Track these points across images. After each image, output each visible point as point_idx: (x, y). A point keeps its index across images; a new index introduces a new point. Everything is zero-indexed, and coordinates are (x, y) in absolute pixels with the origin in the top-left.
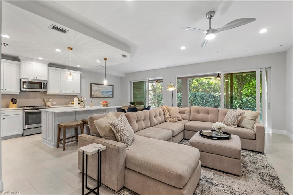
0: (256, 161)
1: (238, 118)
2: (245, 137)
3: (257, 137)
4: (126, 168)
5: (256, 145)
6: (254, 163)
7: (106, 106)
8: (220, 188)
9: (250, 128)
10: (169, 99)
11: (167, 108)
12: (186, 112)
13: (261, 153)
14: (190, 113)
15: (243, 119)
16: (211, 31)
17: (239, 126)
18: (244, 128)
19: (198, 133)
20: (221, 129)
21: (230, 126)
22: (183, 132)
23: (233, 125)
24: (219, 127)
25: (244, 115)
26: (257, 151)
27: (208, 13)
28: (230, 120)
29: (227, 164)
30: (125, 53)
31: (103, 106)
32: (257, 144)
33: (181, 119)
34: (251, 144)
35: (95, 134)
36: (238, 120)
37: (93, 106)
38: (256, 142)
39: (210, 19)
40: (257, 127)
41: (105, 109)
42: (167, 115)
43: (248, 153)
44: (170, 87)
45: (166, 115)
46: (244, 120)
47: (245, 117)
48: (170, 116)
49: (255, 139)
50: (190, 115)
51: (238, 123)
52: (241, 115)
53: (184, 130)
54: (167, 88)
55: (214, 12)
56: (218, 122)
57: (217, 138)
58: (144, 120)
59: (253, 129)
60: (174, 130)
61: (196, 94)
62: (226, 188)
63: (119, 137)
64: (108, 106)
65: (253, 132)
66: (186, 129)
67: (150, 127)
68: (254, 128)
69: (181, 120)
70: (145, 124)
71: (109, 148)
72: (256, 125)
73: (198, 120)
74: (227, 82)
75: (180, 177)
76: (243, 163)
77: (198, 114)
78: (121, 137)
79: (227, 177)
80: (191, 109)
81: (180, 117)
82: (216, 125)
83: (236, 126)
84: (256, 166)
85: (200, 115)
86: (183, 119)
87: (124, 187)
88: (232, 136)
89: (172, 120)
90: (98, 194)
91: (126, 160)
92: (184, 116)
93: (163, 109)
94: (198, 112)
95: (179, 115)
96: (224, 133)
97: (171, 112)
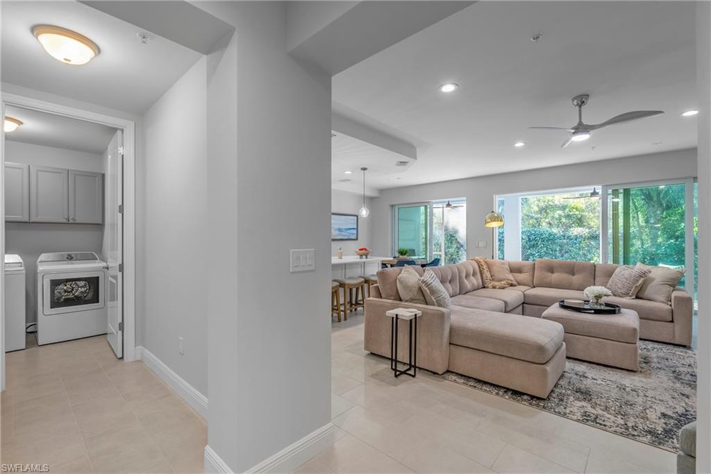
0: (672, 357)
1: (638, 281)
2: (652, 317)
3: (675, 317)
4: (450, 344)
5: (674, 332)
6: (667, 359)
7: (364, 257)
8: (599, 382)
9: (663, 299)
10: (480, 245)
11: (486, 262)
12: (525, 270)
13: (684, 346)
14: (534, 273)
15: (649, 283)
16: (581, 128)
17: (640, 296)
18: (649, 300)
19: (557, 304)
20: (601, 298)
21: (621, 297)
22: (521, 307)
23: (627, 294)
24: (596, 293)
25: (650, 275)
26: (676, 343)
27: (577, 97)
28: (620, 285)
29: (611, 352)
30: (404, 158)
31: (359, 257)
32: (676, 331)
33: (516, 283)
34: (663, 331)
35: (392, 298)
36: (637, 285)
37: (343, 257)
38: (674, 326)
39: (580, 106)
40: (675, 297)
41: (364, 263)
42: (487, 274)
43: (656, 345)
44: (492, 221)
45: (484, 275)
46: (649, 286)
47: (653, 280)
48: (492, 276)
49: (672, 321)
50: (533, 276)
51: (637, 291)
52: (643, 274)
53: (523, 303)
54: (486, 223)
55: (588, 95)
56: (594, 285)
57: (593, 311)
58: (450, 282)
59: (670, 303)
60: (508, 299)
61: (535, 232)
62: (608, 382)
63: (435, 300)
64: (368, 257)
65: (669, 307)
66: (527, 301)
67: (459, 294)
68: (670, 301)
69: (515, 286)
70: (453, 289)
71: (427, 313)
72: (675, 294)
73: (550, 286)
74: (615, 206)
75: (541, 349)
76: (644, 359)
77: (550, 274)
78: (437, 301)
79: (611, 372)
80: (534, 264)
81: (513, 279)
82: (591, 291)
83: (634, 297)
84: (670, 363)
85: (556, 277)
86: (519, 284)
87: (448, 371)
88: (623, 310)
89: (496, 284)
90: (414, 376)
91: (451, 332)
92: (521, 277)
93: (478, 262)
94: (551, 269)
95: (510, 276)
96: (607, 305)
97: (495, 269)
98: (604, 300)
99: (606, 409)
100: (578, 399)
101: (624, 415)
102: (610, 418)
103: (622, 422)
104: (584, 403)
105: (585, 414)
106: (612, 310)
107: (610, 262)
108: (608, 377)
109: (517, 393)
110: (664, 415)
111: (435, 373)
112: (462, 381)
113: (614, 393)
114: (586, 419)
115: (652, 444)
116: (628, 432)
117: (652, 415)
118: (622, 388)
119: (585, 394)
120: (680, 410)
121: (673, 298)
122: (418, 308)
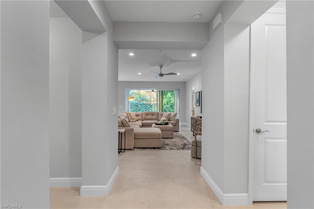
2: (173, 124)
3: (176, 124)
4: (135, 139)
9: (174, 120)
12: (140, 115)
13: (178, 131)
14: (142, 116)
15: (171, 117)
18: (172, 121)
21: (167, 121)
26: (176, 131)
32: (176, 128)
36: (168, 118)
39: (161, 68)
45: (129, 118)
48: (131, 118)
49: (176, 126)
53: (142, 126)
56: (158, 118)
57: (164, 125)
63: (128, 126)
65: (175, 122)
66: (143, 124)
80: (142, 113)
82: (162, 119)
84: (177, 135)
85: (149, 117)
86: (139, 120)
87: (134, 148)
88: (169, 124)
89: (133, 120)
90: (124, 152)
91: (134, 135)
92: (139, 117)
93: (127, 113)
94: (147, 115)
95: (136, 118)
96: (166, 123)
97: (131, 115)
98: (165, 122)
99: (173, 146)
100: (166, 146)
101: (176, 146)
102: (174, 148)
103: (176, 148)
104: (168, 146)
105: (170, 148)
106: (167, 124)
107: (159, 112)
108: (169, 140)
109: (154, 148)
110: (182, 145)
111: (130, 149)
112: (139, 149)
113: (172, 143)
114: (171, 149)
115: (183, 150)
116: (178, 149)
117: (180, 145)
118: (173, 142)
119: (167, 145)
120: (183, 143)
121: (176, 119)
122: (125, 129)
